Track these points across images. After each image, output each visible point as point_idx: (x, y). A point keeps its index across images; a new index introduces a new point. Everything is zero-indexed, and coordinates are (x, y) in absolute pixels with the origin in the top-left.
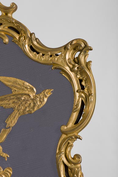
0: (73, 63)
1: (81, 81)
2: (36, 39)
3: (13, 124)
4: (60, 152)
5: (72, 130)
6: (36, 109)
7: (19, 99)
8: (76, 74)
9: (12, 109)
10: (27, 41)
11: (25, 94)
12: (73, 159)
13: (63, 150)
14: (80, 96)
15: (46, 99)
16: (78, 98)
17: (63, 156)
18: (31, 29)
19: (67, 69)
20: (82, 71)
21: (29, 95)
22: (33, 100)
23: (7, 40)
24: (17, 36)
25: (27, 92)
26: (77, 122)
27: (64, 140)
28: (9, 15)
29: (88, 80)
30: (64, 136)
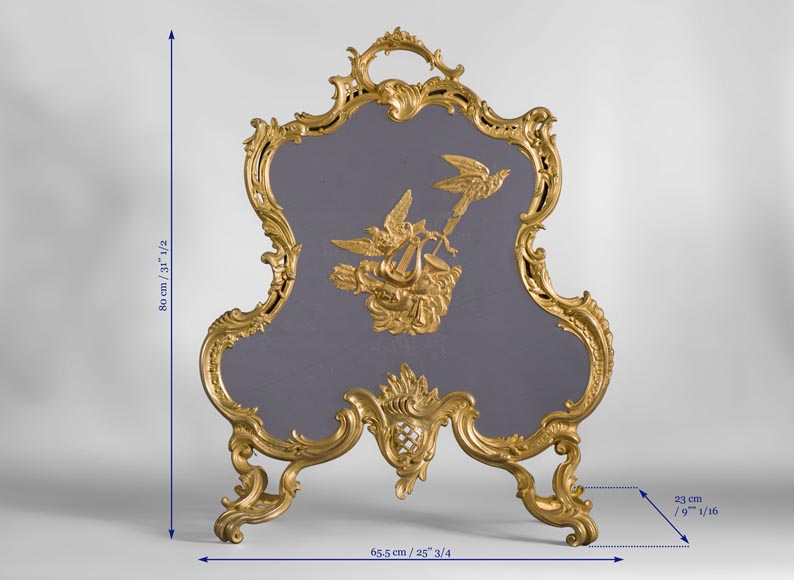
0: (534, 137)
1: (543, 159)
2: (489, 108)
3: (461, 213)
4: (520, 245)
5: (534, 218)
6: (489, 194)
7: (469, 182)
8: (538, 151)
9: (461, 195)
10: (477, 112)
11: (476, 176)
12: (536, 253)
13: (523, 242)
14: (543, 177)
15: (501, 182)
16: (541, 180)
17: (524, 250)
18: (481, 96)
19: (527, 145)
20: (544, 147)
21: (480, 177)
22: (486, 182)
23: (453, 111)
24: (465, 107)
25: (478, 174)
26: (539, 209)
27: (525, 230)
28: (455, 80)
29: (552, 157)
30: (524, 226)
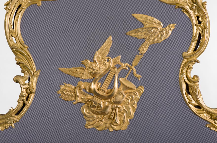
0: (192, 3)
1: (198, 17)
3: (144, 52)
4: (182, 73)
5: (192, 55)
6: (163, 39)
7: (149, 31)
8: (195, 12)
9: (144, 40)
11: (154, 28)
12: (193, 78)
13: (185, 71)
14: (198, 29)
15: (170, 32)
16: (196, 30)
17: (185, 76)
19: (188, 8)
20: (199, 9)
21: (157, 28)
22: (160, 32)
25: (156, 26)
26: (195, 50)
27: (186, 63)
29: (204, 16)
30: (185, 60)
